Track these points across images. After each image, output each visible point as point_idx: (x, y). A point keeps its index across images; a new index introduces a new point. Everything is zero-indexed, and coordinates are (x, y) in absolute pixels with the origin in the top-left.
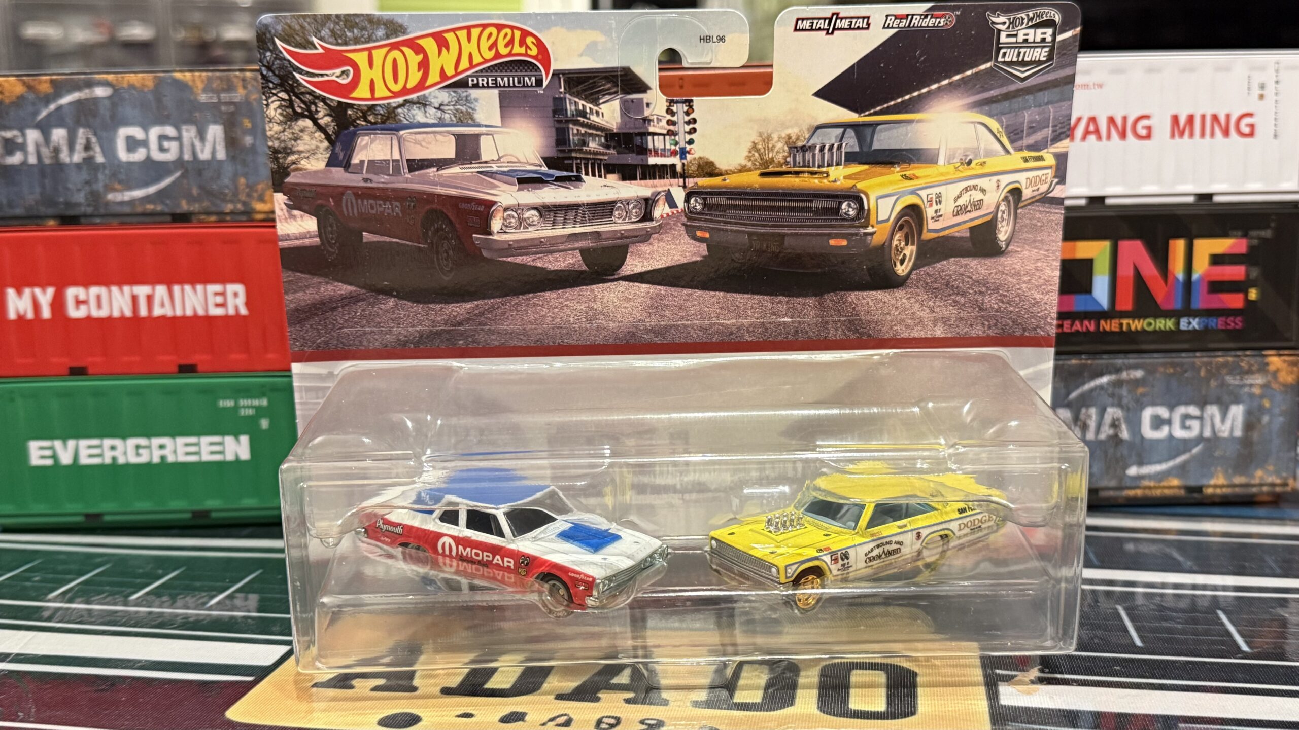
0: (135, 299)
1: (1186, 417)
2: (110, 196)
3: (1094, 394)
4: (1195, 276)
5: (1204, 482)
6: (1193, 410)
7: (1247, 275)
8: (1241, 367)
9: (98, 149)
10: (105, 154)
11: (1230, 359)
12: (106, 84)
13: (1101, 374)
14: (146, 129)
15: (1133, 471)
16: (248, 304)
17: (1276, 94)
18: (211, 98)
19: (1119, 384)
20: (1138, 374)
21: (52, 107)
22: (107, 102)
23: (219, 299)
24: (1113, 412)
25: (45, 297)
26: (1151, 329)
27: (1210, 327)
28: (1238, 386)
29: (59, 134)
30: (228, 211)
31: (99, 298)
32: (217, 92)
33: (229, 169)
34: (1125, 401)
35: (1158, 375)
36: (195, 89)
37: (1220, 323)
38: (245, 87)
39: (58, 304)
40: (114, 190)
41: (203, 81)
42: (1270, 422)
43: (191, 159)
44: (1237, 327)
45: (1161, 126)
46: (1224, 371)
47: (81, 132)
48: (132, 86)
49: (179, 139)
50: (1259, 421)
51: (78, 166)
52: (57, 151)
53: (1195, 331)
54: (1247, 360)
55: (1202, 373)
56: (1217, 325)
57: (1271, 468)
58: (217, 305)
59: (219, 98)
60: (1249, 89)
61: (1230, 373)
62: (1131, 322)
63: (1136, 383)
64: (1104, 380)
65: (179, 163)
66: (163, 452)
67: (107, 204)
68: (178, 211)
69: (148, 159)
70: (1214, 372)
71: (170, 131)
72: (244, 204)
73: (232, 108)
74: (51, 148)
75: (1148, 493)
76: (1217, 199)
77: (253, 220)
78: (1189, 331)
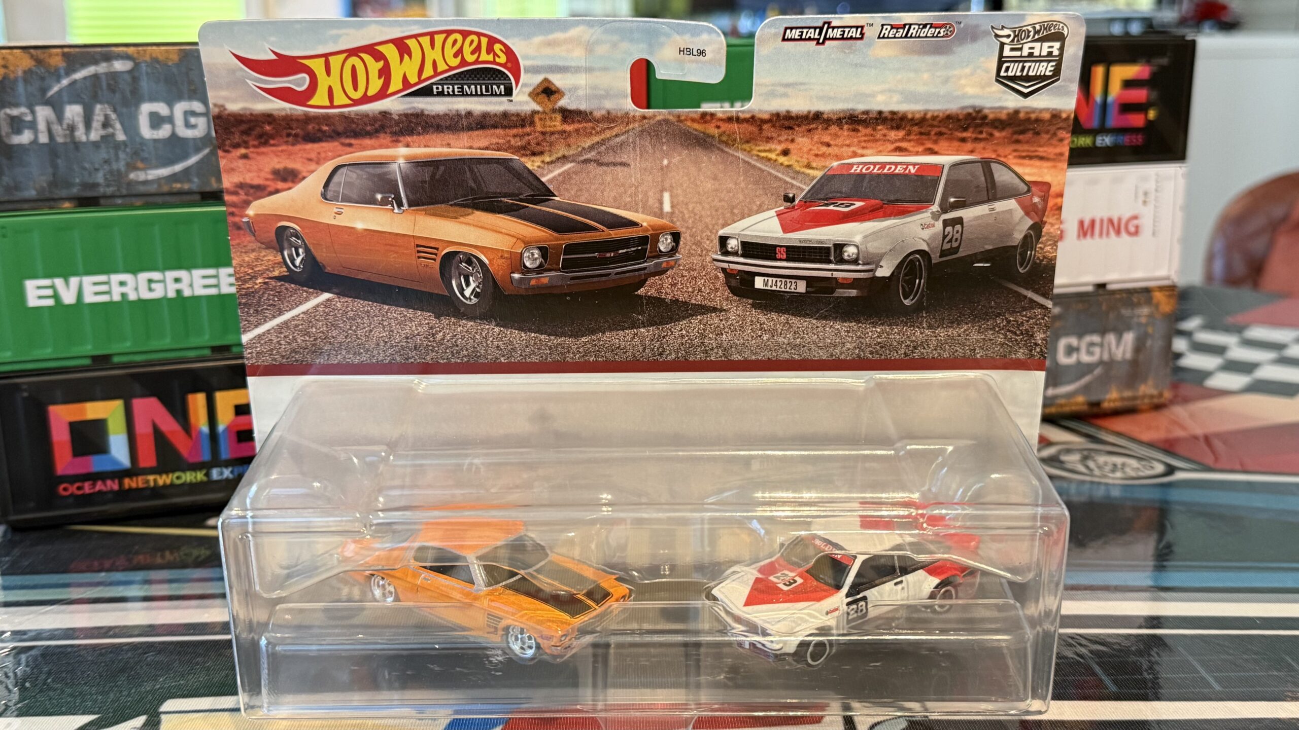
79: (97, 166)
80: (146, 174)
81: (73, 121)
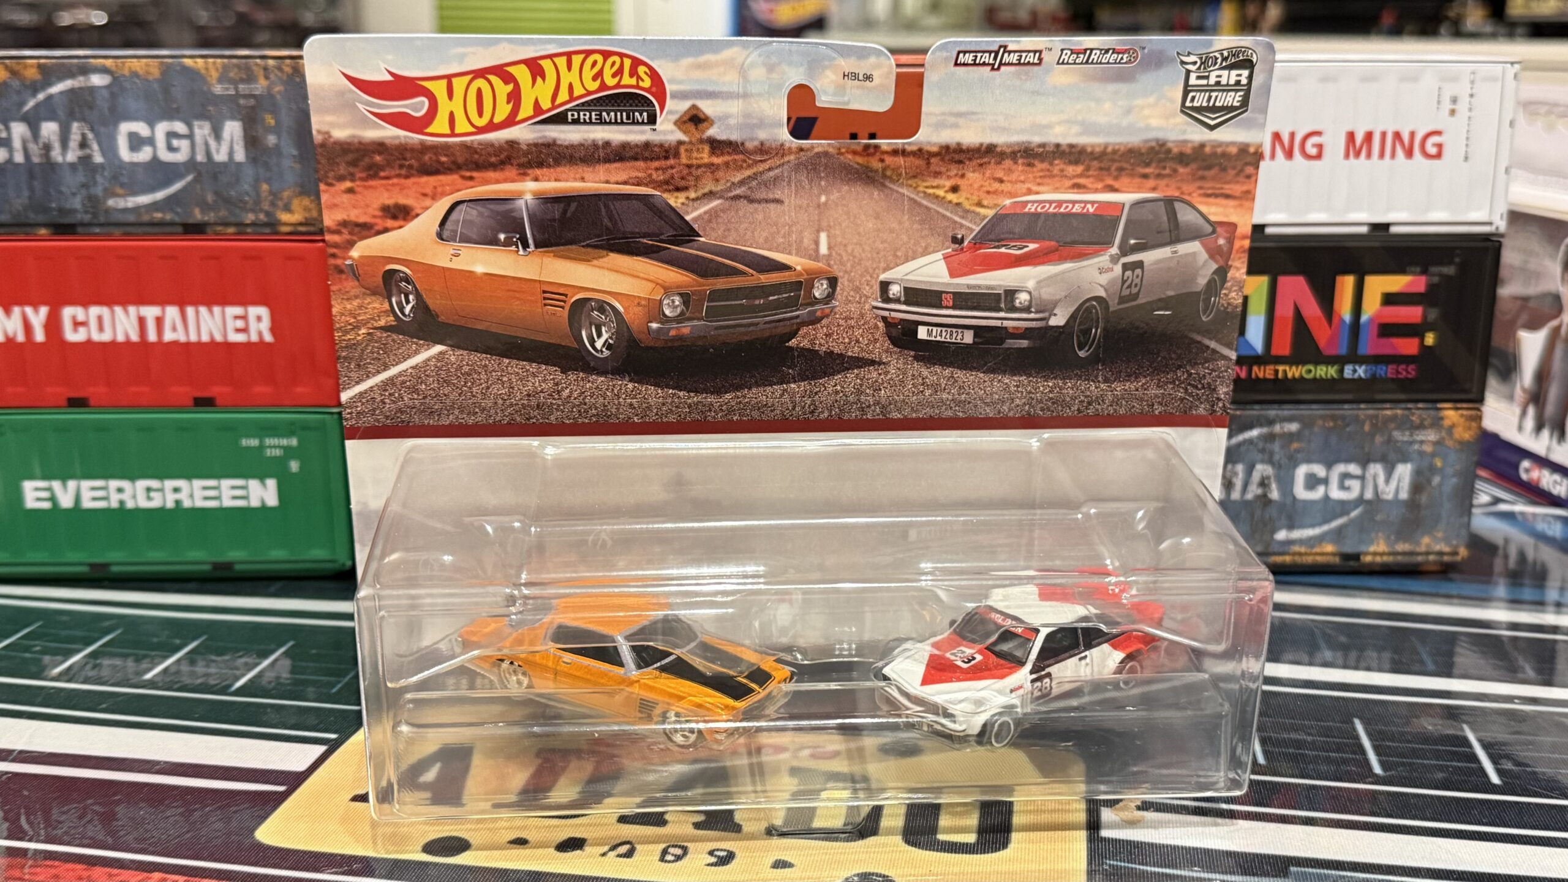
0: (142, 321)
1: (1345, 476)
2: (111, 202)
3: (1243, 449)
4: (1364, 318)
5: (1363, 548)
6: (1353, 468)
7: (1425, 316)
8: (1412, 421)
9: (95, 147)
10: (104, 153)
11: (1399, 412)
12: (104, 70)
13: (1251, 427)
14: (152, 125)
15: (1281, 535)
16: (273, 330)
17: (1470, 110)
18: (227, 89)
19: (1271, 437)
20: (1294, 427)
21: (41, 96)
22: (105, 93)
23: (240, 324)
24: (1262, 469)
25: (38, 317)
26: (1310, 376)
27: (1378, 376)
28: (1407, 442)
29: (49, 129)
30: (248, 222)
31: (100, 319)
32: (235, 82)
33: (249, 172)
34: (1277, 457)
35: (1316, 429)
36: (209, 79)
37: (1390, 371)
38: (267, 78)
39: (53, 325)
40: (115, 195)
41: (217, 70)
42: (1440, 485)
43: (205, 160)
44: (1409, 376)
45: (1335, 144)
46: (1392, 425)
47: (75, 126)
48: (135, 74)
49: (190, 137)
50: (1429, 481)
51: (72, 166)
52: (47, 148)
53: (1360, 379)
54: (1419, 413)
55: (1367, 428)
56: (1386, 374)
57: (1440, 535)
58: (238, 330)
59: (236, 89)
60: (1439, 102)
61: (1398, 428)
62: (1287, 368)
63: (1291, 437)
64: (1255, 433)
65: (191, 164)
66: (178, 496)
67: (108, 211)
68: (191, 221)
69: (155, 159)
70: (1378, 426)
71: (180, 127)
72: (268, 214)
73: (252, 102)
74: (41, 145)
75: (1298, 559)
76: (1394, 230)
77: (277, 233)
78: (1354, 380)
79: (74, 190)
80: (126, 201)
81: (49, 139)
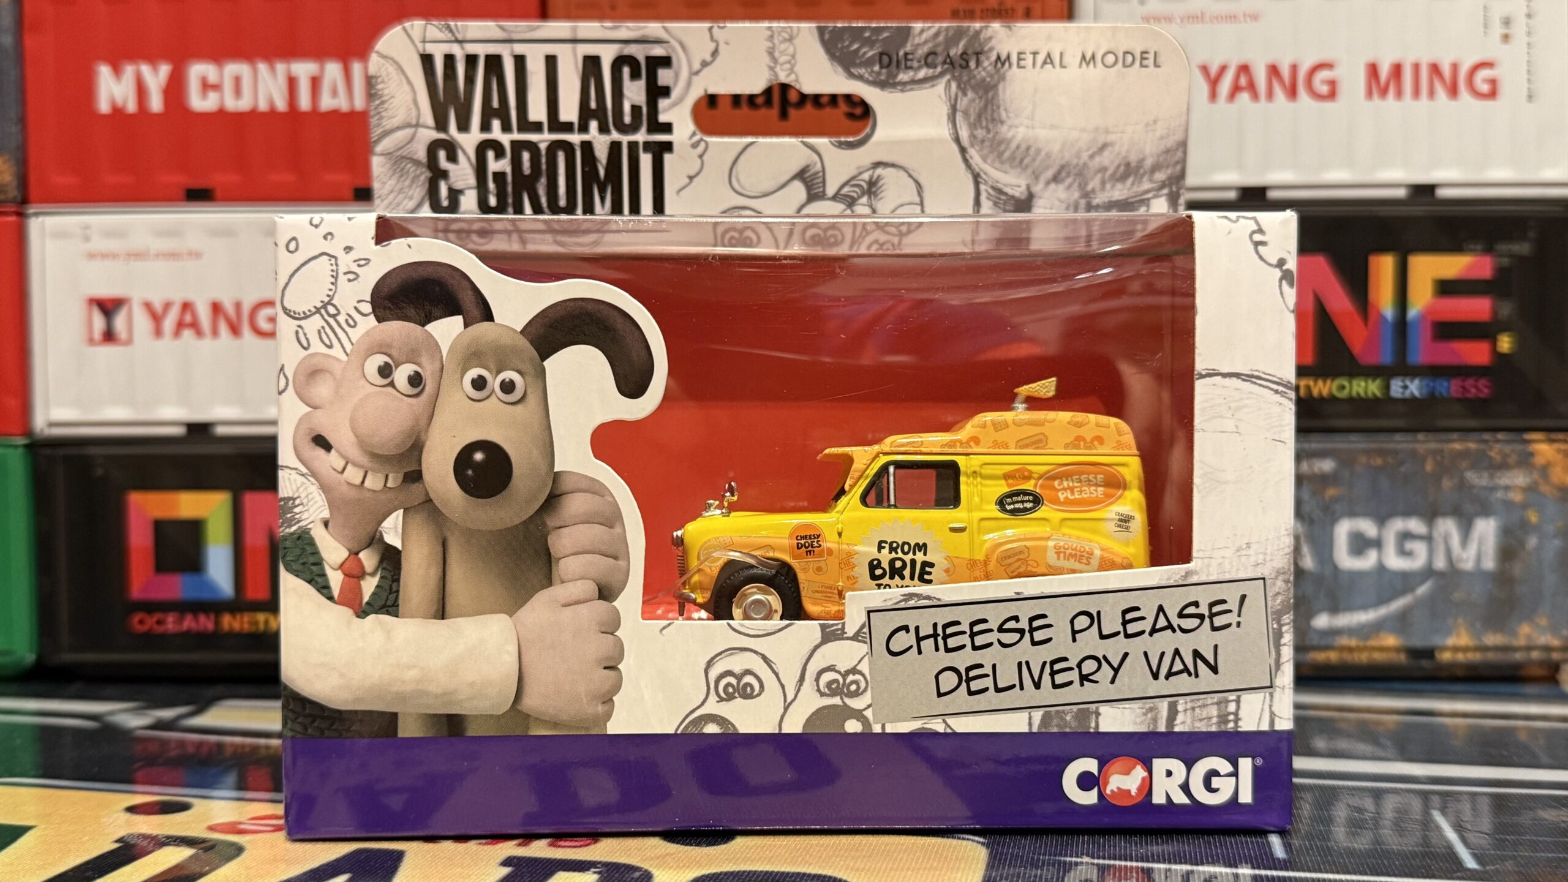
1: (1406, 536)
4: (1413, 312)
5: (1436, 641)
6: (1415, 525)
7: (1495, 313)
8: (1490, 458)
11: (1472, 446)
15: (1322, 621)
17: (1529, 34)
20: (1327, 465)
28: (1485, 487)
34: (1306, 508)
35: (1358, 469)
37: (1453, 388)
42: (1539, 548)
44: (1481, 395)
45: (1353, 80)
46: (1464, 464)
50: (1522, 544)
53: (1413, 400)
54: (1499, 447)
55: (1429, 467)
57: (1544, 622)
60: (1486, 26)
61: (1475, 466)
63: (1323, 480)
70: (1448, 466)
75: (1348, 657)
76: (1442, 193)
78: (1404, 401)
